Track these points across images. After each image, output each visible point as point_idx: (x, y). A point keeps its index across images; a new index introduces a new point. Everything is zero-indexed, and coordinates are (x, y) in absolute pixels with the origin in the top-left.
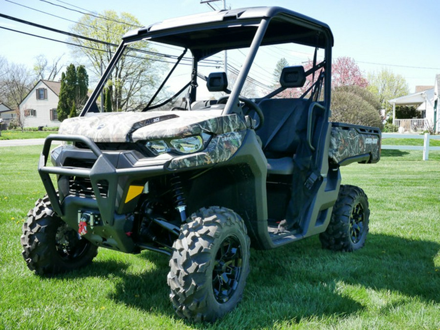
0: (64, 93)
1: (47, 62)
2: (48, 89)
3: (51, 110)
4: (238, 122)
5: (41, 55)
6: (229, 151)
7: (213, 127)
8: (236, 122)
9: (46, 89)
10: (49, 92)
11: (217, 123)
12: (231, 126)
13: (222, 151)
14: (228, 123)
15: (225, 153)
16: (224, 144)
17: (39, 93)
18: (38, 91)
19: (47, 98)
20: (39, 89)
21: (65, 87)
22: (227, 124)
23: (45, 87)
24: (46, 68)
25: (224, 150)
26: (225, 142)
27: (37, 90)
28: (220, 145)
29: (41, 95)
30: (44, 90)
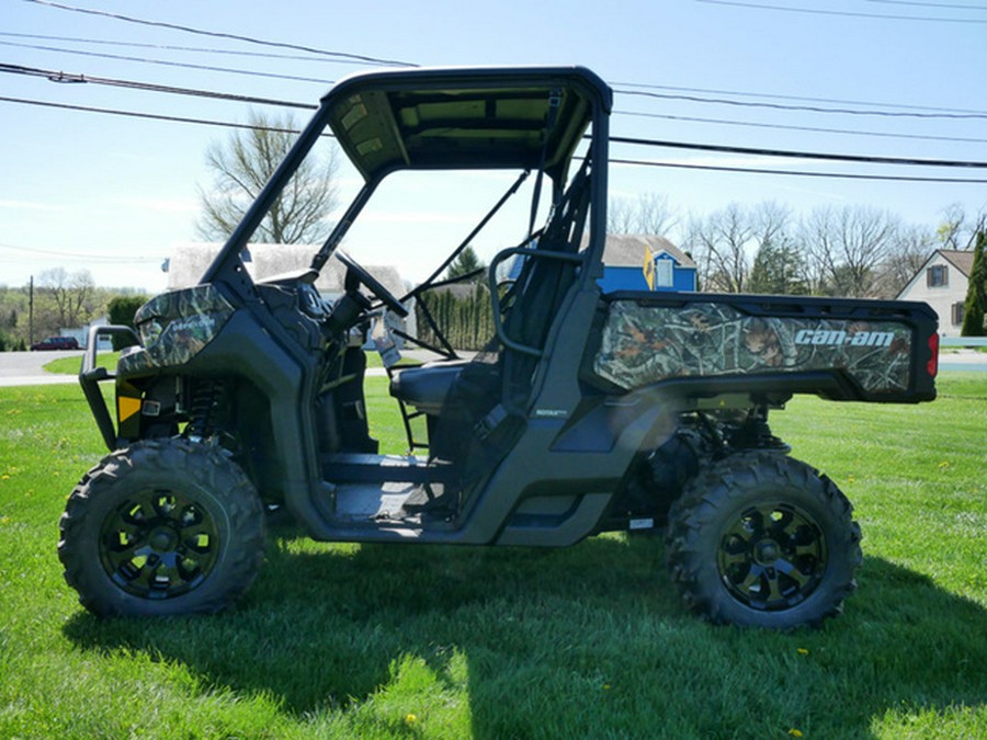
0: (978, 272)
1: (963, 217)
2: (950, 266)
3: (953, 306)
4: (210, 298)
5: (954, 205)
6: (185, 346)
7: (161, 308)
8: (206, 298)
9: (946, 267)
10: (953, 272)
11: (168, 300)
12: (195, 304)
13: (171, 347)
14: (190, 300)
15: (178, 350)
16: (176, 335)
17: (933, 274)
18: (932, 271)
19: (947, 283)
20: (933, 267)
21: (981, 260)
22: (187, 302)
23: (945, 263)
24: (961, 226)
25: (174, 345)
26: (179, 332)
27: (929, 269)
28: (168, 338)
29: (937, 278)
30: (942, 268)
